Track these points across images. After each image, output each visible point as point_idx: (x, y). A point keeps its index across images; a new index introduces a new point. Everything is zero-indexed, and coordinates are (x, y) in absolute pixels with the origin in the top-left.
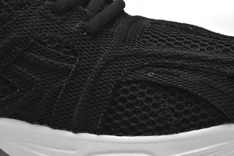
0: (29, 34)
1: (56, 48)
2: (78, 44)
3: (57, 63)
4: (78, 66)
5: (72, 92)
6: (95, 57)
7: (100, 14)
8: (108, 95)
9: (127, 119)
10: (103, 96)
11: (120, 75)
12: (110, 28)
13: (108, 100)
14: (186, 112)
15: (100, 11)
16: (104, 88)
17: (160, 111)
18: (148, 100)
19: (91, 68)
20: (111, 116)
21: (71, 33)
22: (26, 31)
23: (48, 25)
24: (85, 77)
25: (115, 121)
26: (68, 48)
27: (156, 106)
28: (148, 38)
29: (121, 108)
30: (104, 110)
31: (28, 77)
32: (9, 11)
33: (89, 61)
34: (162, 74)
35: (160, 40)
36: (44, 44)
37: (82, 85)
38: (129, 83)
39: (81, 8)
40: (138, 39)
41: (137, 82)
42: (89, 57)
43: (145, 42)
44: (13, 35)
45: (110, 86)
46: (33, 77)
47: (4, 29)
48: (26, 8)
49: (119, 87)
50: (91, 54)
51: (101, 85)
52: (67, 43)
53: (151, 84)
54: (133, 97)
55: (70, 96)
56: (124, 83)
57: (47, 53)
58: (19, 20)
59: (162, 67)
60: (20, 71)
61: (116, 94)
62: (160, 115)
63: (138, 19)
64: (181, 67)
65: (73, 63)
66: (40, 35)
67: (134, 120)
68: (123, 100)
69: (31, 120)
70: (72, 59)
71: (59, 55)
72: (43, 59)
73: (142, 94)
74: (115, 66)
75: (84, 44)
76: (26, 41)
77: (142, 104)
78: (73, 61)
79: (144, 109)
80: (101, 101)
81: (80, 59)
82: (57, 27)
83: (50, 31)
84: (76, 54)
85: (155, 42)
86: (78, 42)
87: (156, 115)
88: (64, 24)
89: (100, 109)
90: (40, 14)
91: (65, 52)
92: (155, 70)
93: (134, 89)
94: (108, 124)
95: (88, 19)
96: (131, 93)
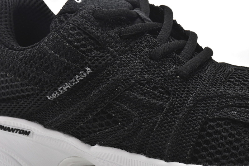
0: (130, 76)
1: (154, 88)
2: (172, 85)
3: (153, 101)
4: (171, 104)
5: (165, 127)
6: (186, 97)
7: (191, 60)
8: (196, 130)
9: (212, 151)
10: (192, 131)
11: (207, 113)
12: (200, 72)
13: (196, 134)
15: (191, 58)
16: (193, 124)
17: (241, 145)
18: (231, 135)
19: (183, 106)
20: (198, 148)
21: (166, 76)
22: (128, 73)
23: (146, 68)
24: (177, 114)
25: (202, 153)
26: (163, 88)
27: (237, 140)
28: (232, 82)
29: (207, 142)
30: (193, 143)
31: (128, 112)
32: (114, 57)
33: (180, 100)
34: (244, 113)
35: (242, 84)
36: (143, 85)
37: (174, 121)
38: (214, 120)
39: (175, 55)
40: (223, 82)
41: (221, 119)
42: (181, 97)
43: (229, 85)
44: (117, 77)
45: (199, 123)
46: (133, 112)
47: (109, 71)
48: (128, 54)
49: (206, 123)
50: (182, 94)
51: (191, 121)
52: (162, 84)
53: (234, 121)
54: (218, 132)
55: (164, 130)
56: (210, 120)
57: (145, 93)
58: (122, 64)
59: (243, 107)
60: (122, 107)
61: (203, 130)
62: (241, 149)
63: (224, 65)
65: (167, 102)
66: (139, 77)
67: (218, 152)
68: (210, 135)
69: (130, 149)
70: (166, 98)
71: (155, 94)
72: (141, 97)
73: (226, 130)
74: (203, 105)
75: (177, 86)
76: (127, 82)
77: (226, 138)
78: (167, 100)
79: (227, 143)
80: (190, 135)
81: (173, 98)
82: (154, 71)
83: (148, 74)
84: (169, 94)
85: (238, 85)
86: (172, 84)
87: (238, 149)
88: (160, 68)
89: (189, 142)
90: (140, 59)
91: (160, 92)
92: (238, 109)
93: (219, 125)
94: (196, 155)
95: (180, 64)
96: (216, 128)
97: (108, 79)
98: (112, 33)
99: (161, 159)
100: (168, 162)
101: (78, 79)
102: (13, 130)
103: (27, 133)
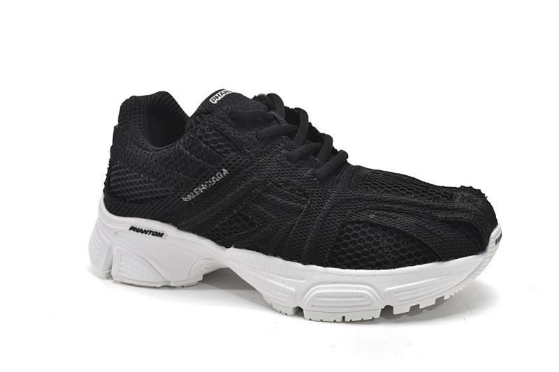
0: (267, 177)
1: (291, 191)
2: (310, 188)
3: (291, 203)
4: (309, 207)
5: (303, 229)
6: (324, 199)
7: (328, 163)
8: (334, 233)
9: (350, 254)
10: (330, 234)
11: (345, 216)
12: (336, 175)
13: (334, 237)
14: (402, 250)
15: (328, 160)
16: (332, 226)
17: (380, 249)
18: (370, 238)
19: (320, 209)
20: (336, 251)
21: (304, 179)
22: (265, 175)
23: (284, 171)
24: (315, 217)
25: (340, 256)
26: (301, 191)
27: (376, 244)
28: (369, 185)
29: (346, 245)
30: (331, 246)
31: (265, 214)
32: (251, 158)
33: (318, 203)
34: (382, 216)
35: (379, 187)
36: (281, 187)
37: (312, 224)
38: (352, 223)
39: (313, 158)
40: (361, 185)
41: (359, 222)
42: (319, 200)
43: (366, 188)
44: (254, 178)
45: (336, 225)
46: (270, 215)
47: (246, 173)
48: (265, 156)
49: (343, 226)
50: (320, 197)
51: (329, 224)
52: (299, 186)
53: (372, 224)
54: (356, 235)
55: (301, 233)
56: (348, 223)
57: (283, 195)
58: (259, 166)
59: (381, 210)
60: (259, 209)
61: (341, 233)
62: (380, 252)
63: (359, 168)
64: (399, 211)
65: (304, 204)
66: (276, 179)
67: (356, 256)
68: (348, 238)
69: (266, 253)
70: (304, 200)
71: (293, 197)
72: (278, 199)
73: (364, 233)
74: (341, 208)
75: (314, 188)
76: (264, 184)
77: (364, 241)
78: (305, 202)
79: (365, 246)
80: (328, 238)
81: (311, 201)
82: (291, 173)
83: (286, 176)
84: (307, 197)
85: (375, 188)
86: (310, 186)
87: (377, 252)
88: (297, 170)
89: (327, 245)
90: (277, 161)
91: (297, 195)
92: (376, 212)
93: (357, 228)
94: (334, 258)
95: (318, 167)
96: (354, 232)
97: (245, 181)
98: (248, 134)
99: (299, 262)
100: (305, 264)
101: (214, 180)
102: (146, 232)
103: (160, 235)
